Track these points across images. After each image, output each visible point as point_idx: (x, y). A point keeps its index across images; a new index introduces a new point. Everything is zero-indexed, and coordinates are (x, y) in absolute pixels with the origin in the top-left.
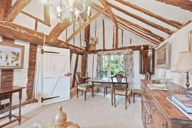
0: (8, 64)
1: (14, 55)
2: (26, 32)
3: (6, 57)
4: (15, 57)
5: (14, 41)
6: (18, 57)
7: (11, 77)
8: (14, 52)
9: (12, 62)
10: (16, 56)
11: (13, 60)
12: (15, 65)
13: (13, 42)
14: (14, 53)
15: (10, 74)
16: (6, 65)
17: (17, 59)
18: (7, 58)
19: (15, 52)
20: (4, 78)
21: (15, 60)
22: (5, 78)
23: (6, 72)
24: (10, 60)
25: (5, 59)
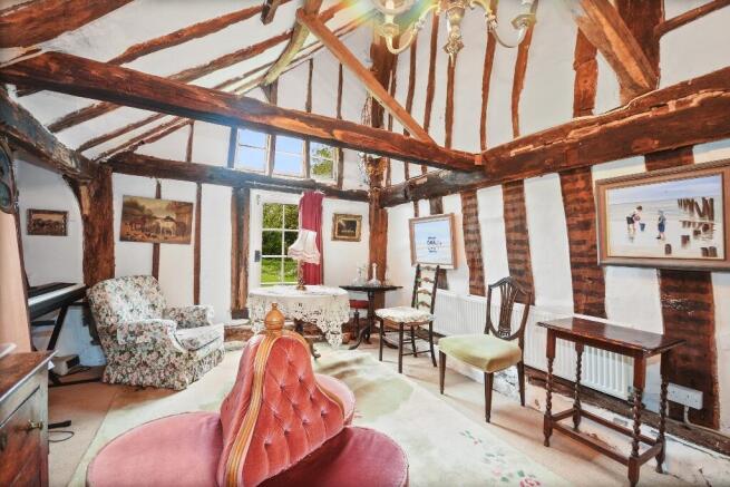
0: (668, 249)
1: (688, 211)
2: (709, 94)
3: (657, 222)
4: (696, 218)
5: (691, 154)
6: (712, 218)
7: (703, 303)
8: (688, 201)
9: (685, 239)
10: (701, 215)
11: (689, 232)
12: (700, 256)
13: (684, 158)
14: (689, 204)
15: (695, 291)
16: (662, 254)
17: (706, 228)
18: (661, 227)
19: (690, 197)
20: (672, 301)
21: (696, 233)
22: (678, 304)
23: (680, 282)
24: (674, 232)
25: (657, 233)
